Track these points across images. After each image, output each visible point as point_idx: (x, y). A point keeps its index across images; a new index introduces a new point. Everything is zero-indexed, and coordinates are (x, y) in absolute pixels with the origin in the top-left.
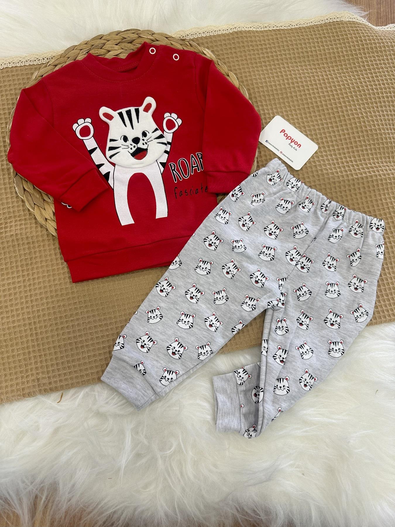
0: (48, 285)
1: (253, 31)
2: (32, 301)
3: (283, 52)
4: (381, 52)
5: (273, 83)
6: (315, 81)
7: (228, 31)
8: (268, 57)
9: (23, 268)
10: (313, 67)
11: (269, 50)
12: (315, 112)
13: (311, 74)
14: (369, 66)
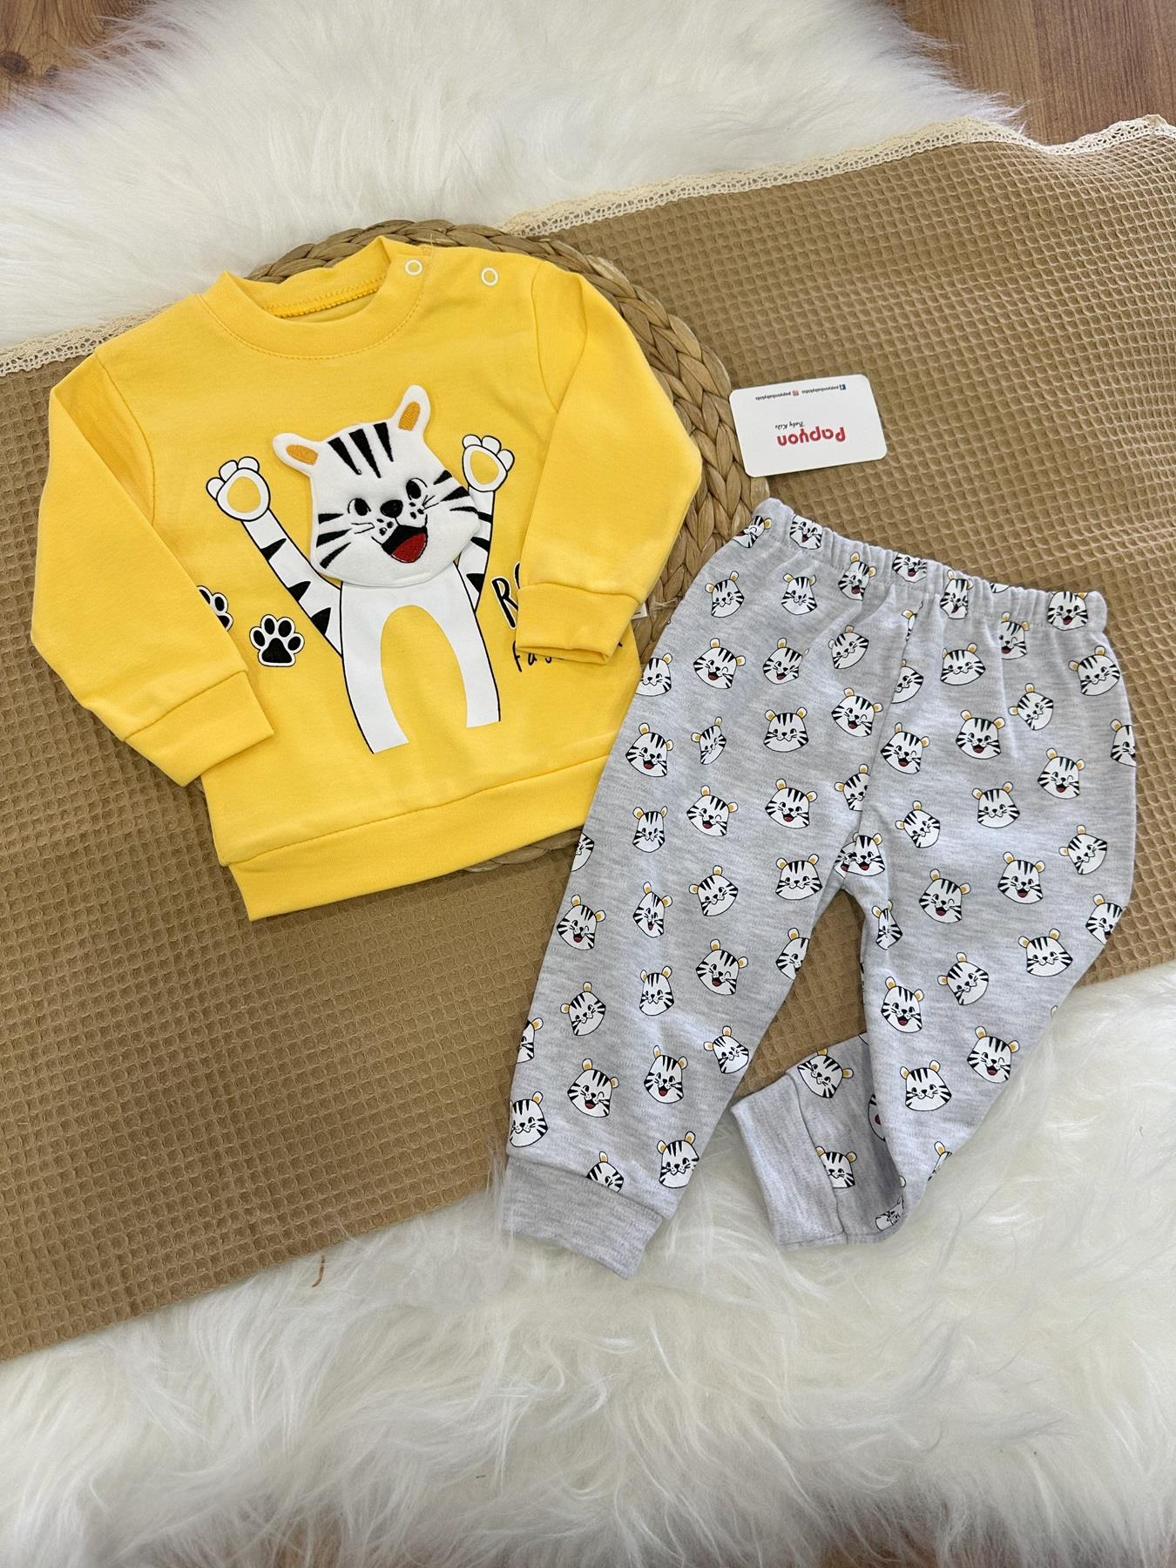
0: (246, 961)
1: (721, 197)
2: (206, 1012)
3: (809, 247)
4: (1074, 219)
5: (792, 335)
6: (906, 317)
7: (653, 202)
8: (771, 264)
9: (169, 923)
10: (894, 279)
11: (770, 244)
12: (914, 403)
13: (893, 301)
14: (1046, 262)
